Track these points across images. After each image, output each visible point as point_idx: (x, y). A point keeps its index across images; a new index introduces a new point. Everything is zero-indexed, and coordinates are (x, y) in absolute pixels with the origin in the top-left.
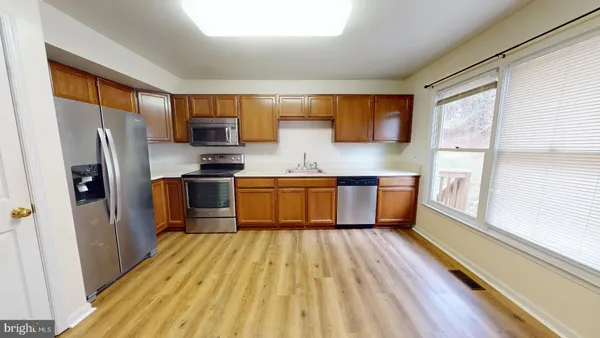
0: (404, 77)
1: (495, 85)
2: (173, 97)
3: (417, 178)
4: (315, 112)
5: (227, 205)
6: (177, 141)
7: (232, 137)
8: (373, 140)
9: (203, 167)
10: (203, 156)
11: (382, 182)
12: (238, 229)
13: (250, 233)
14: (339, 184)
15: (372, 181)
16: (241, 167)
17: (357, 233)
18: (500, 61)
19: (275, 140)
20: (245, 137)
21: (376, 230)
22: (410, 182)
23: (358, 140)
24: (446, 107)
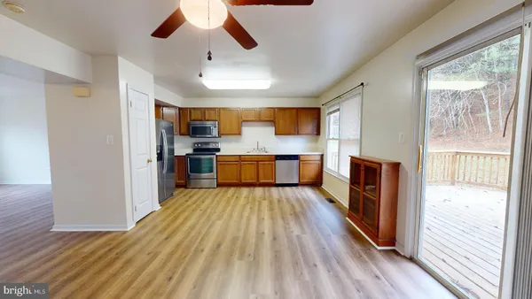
0: (317, 96)
1: (339, 110)
2: (180, 109)
3: (322, 155)
4: (263, 118)
5: (211, 171)
6: (181, 135)
7: (215, 132)
8: (298, 134)
9: (195, 150)
10: (195, 143)
11: (302, 158)
12: (218, 186)
13: (224, 189)
14: (277, 159)
15: (295, 157)
16: (218, 150)
17: (287, 189)
18: (339, 100)
19: (240, 134)
20: (222, 132)
21: (300, 187)
22: (319, 158)
23: (289, 134)
24: (332, 115)
